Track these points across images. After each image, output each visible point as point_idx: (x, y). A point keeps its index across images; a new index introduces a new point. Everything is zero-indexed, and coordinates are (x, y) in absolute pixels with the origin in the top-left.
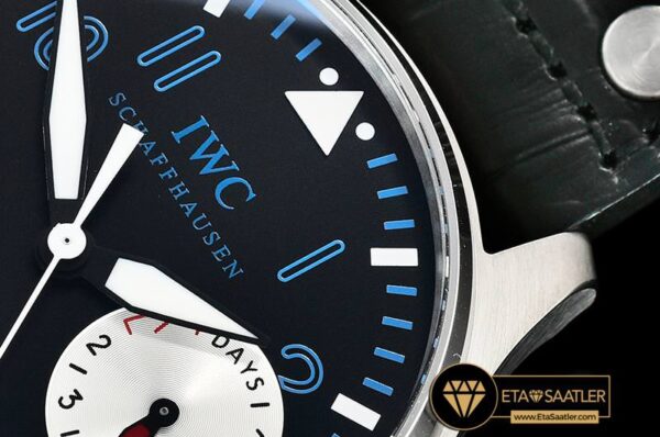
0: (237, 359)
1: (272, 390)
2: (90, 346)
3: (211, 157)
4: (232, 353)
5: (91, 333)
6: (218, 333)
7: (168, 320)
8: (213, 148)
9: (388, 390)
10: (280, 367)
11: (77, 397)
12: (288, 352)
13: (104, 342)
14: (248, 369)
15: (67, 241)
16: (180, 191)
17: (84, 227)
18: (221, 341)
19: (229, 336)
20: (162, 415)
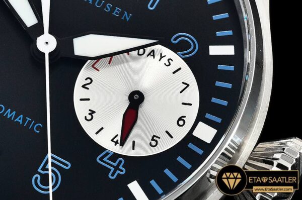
0: (154, 56)
1: (178, 61)
2: (84, 86)
4: (149, 54)
5: (80, 80)
6: (138, 48)
7: (111, 55)
9: (230, 33)
10: (175, 48)
11: (92, 113)
12: (175, 40)
13: (89, 81)
14: (161, 57)
15: (46, 43)
17: (50, 32)
18: (141, 51)
19: (143, 47)
20: (136, 99)
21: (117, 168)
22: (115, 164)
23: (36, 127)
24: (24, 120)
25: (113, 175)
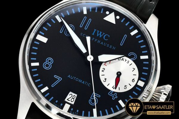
0: (123, 60)
1: (131, 61)
2: (102, 71)
3: (100, 34)
4: (122, 60)
5: (101, 69)
6: (118, 58)
7: (110, 61)
8: (99, 33)
9: (146, 52)
10: (130, 57)
11: (106, 79)
12: (129, 55)
13: (104, 69)
14: (126, 60)
15: (90, 58)
16: (99, 42)
17: (91, 55)
18: (119, 59)
19: (120, 58)
20: (119, 74)
21: (115, 96)
22: (114, 95)
23: (89, 85)
24: (85, 83)
25: (113, 98)
